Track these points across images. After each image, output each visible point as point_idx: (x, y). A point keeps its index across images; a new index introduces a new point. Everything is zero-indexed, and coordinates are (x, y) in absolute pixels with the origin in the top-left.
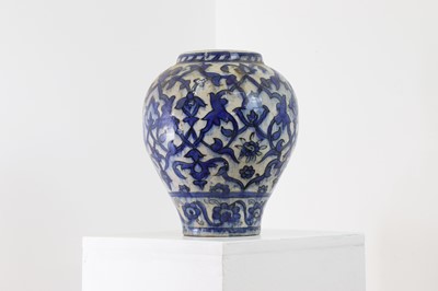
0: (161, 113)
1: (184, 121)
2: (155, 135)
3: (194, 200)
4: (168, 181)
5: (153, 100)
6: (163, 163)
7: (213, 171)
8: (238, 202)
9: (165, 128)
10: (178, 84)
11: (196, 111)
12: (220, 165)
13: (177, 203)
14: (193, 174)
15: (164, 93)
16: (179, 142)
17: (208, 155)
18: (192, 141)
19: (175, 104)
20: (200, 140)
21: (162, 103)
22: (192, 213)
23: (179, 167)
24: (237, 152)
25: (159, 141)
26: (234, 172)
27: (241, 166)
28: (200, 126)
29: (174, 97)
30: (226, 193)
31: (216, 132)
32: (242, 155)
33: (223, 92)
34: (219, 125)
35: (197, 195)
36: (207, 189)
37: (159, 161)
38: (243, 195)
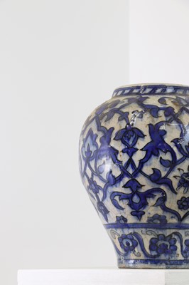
0: (99, 144)
1: (123, 151)
2: (93, 166)
3: (131, 231)
4: (105, 212)
5: (90, 133)
6: (101, 195)
7: (151, 202)
8: (175, 233)
9: (104, 159)
10: (116, 116)
11: (135, 142)
12: (158, 195)
13: (113, 235)
14: (131, 204)
15: (103, 124)
16: (117, 173)
17: (146, 185)
18: (131, 171)
19: (113, 136)
20: (139, 171)
21: (100, 135)
22: (128, 244)
23: (117, 198)
24: (175, 183)
25: (97, 172)
26: (172, 203)
27: (179, 197)
28: (138, 156)
29: (113, 129)
30: (163, 224)
31: (155, 163)
32: (180, 185)
33: (161, 123)
34: (157, 155)
35: (134, 226)
36: (144, 220)
37: (96, 193)
38: (180, 226)
